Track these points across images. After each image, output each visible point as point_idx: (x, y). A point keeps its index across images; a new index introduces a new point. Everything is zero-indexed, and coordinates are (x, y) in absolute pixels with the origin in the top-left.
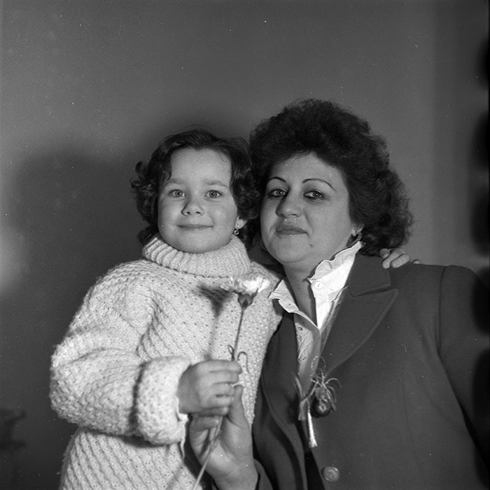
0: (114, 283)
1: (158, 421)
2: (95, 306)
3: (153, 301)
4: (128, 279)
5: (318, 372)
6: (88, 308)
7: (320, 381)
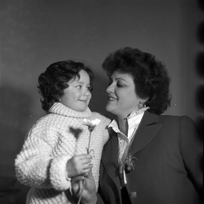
0: (41, 127)
1: (59, 183)
2: (33, 137)
3: (58, 133)
4: (46, 125)
5: (128, 154)
6: (30, 138)
7: (129, 158)
